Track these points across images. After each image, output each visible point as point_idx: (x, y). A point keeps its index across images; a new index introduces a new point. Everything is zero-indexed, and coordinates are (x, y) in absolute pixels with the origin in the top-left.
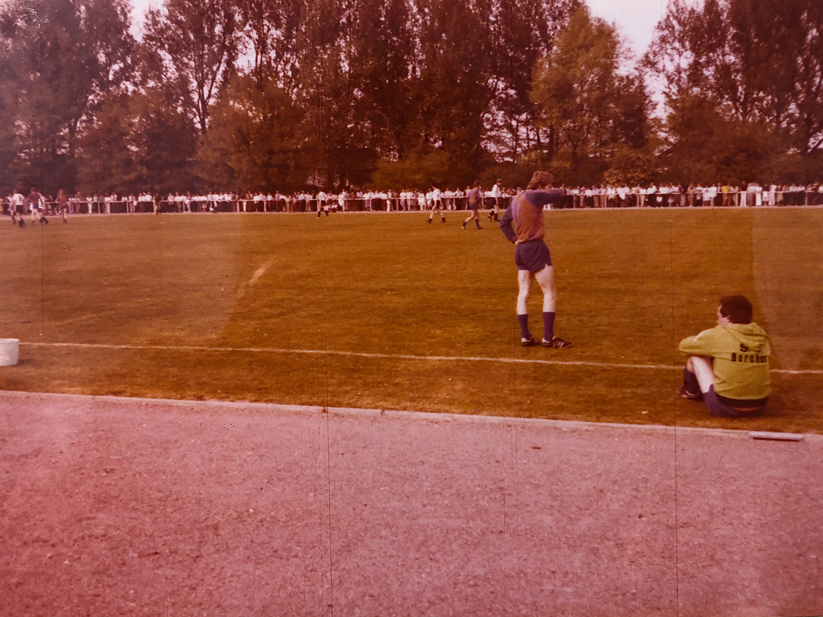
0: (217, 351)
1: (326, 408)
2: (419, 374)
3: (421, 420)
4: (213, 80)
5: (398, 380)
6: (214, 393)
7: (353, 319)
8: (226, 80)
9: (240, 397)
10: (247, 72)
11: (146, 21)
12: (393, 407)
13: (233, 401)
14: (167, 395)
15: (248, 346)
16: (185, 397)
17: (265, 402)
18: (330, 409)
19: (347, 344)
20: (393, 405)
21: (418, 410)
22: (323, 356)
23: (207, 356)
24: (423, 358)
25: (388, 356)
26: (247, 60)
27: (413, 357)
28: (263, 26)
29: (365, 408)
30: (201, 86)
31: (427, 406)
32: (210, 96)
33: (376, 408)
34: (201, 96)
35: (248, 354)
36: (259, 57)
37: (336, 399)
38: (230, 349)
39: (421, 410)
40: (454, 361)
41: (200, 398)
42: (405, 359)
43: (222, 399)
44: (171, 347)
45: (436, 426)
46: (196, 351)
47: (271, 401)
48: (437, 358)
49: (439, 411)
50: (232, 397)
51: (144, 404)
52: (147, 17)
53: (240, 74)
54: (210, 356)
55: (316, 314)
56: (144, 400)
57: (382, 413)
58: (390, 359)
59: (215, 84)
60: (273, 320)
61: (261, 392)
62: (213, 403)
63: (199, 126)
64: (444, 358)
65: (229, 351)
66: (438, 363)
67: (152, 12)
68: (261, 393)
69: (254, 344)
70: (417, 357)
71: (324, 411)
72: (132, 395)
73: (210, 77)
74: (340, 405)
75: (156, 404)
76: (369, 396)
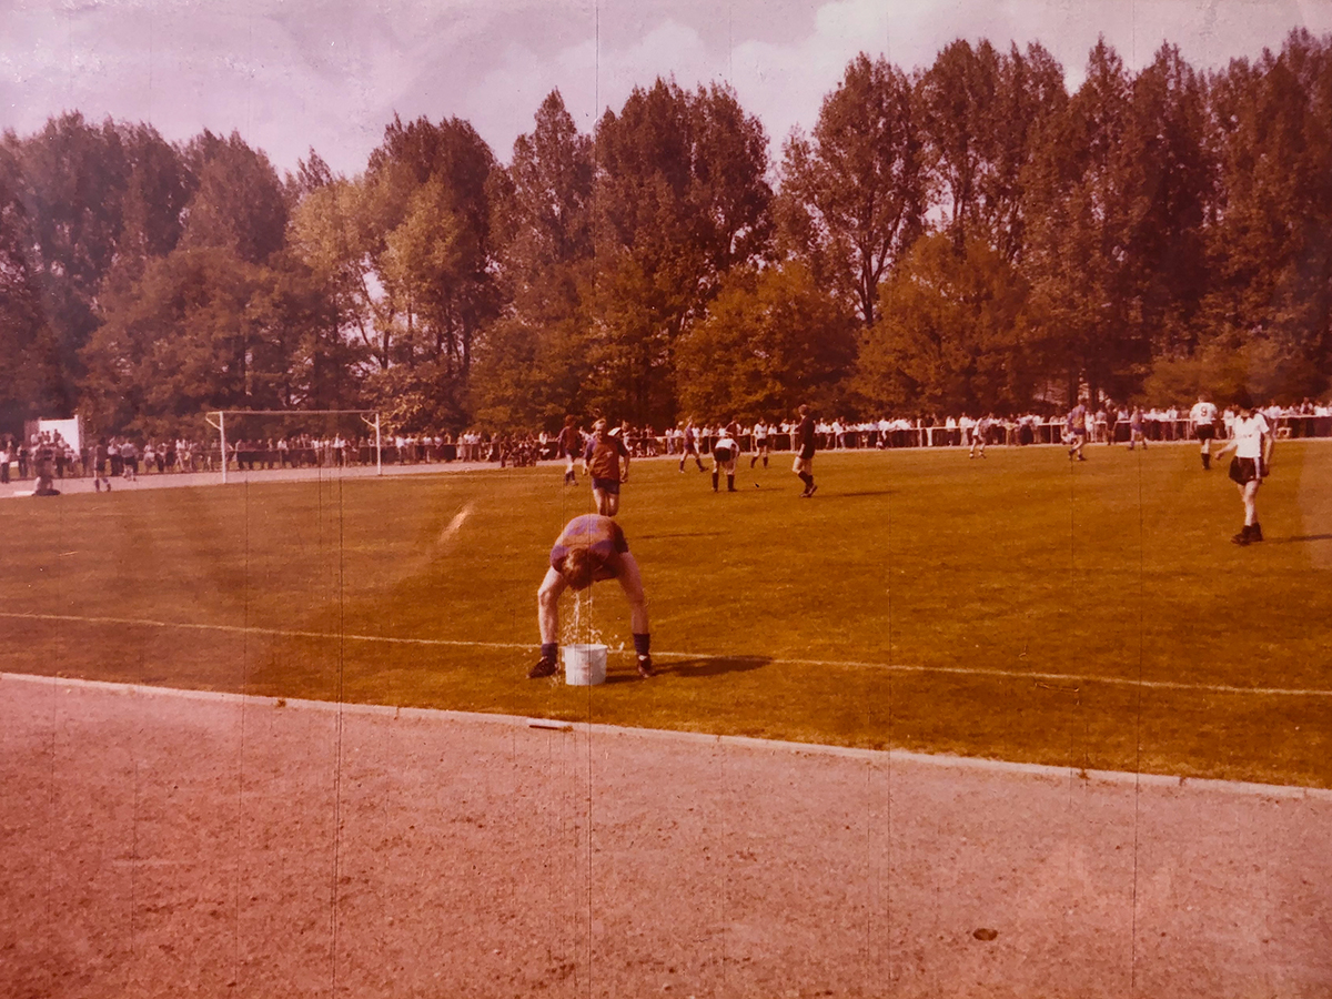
0: (901, 671)
1: (1086, 771)
2: (1242, 718)
3: (1250, 796)
4: (887, 245)
5: (1207, 728)
6: (902, 740)
7: (1124, 622)
8: (906, 244)
9: (943, 747)
10: (939, 229)
11: (787, 160)
12: (1200, 772)
13: (932, 753)
14: (828, 738)
15: (952, 666)
16: (855, 744)
17: (985, 756)
18: (1091, 773)
19: (1116, 664)
20: (1199, 769)
21: (1244, 780)
22: (1075, 685)
23: (885, 678)
24: (1247, 690)
25: (1186, 686)
26: (940, 212)
27: (1230, 688)
28: (967, 158)
29: (1153, 773)
30: (867, 256)
31: (1259, 773)
32: (881, 269)
33: (1171, 773)
34: (867, 270)
35: (952, 677)
36: (960, 206)
37: (1101, 756)
38: (922, 668)
39: (1250, 779)
40: (1302, 696)
41: (879, 747)
42: (1216, 692)
43: (915, 749)
44: (829, 663)
45: (1276, 806)
46: (868, 669)
47: (994, 756)
48: (1271, 691)
49: (1279, 782)
50: (930, 747)
51: (793, 752)
52: (788, 155)
53: (929, 234)
54: (890, 678)
55: (1061, 615)
56: (794, 746)
57: (1181, 781)
58: (1191, 692)
59: (889, 251)
60: (987, 623)
61: (976, 739)
62: (900, 755)
63: (862, 316)
64: (1283, 691)
65: (920, 672)
66: (1275, 699)
67: (796, 147)
68: (977, 743)
69: (959, 661)
70: (1237, 690)
71: (1083, 776)
72: (774, 737)
73: (882, 241)
74: (1108, 766)
75: (811, 752)
76: (1157, 752)
